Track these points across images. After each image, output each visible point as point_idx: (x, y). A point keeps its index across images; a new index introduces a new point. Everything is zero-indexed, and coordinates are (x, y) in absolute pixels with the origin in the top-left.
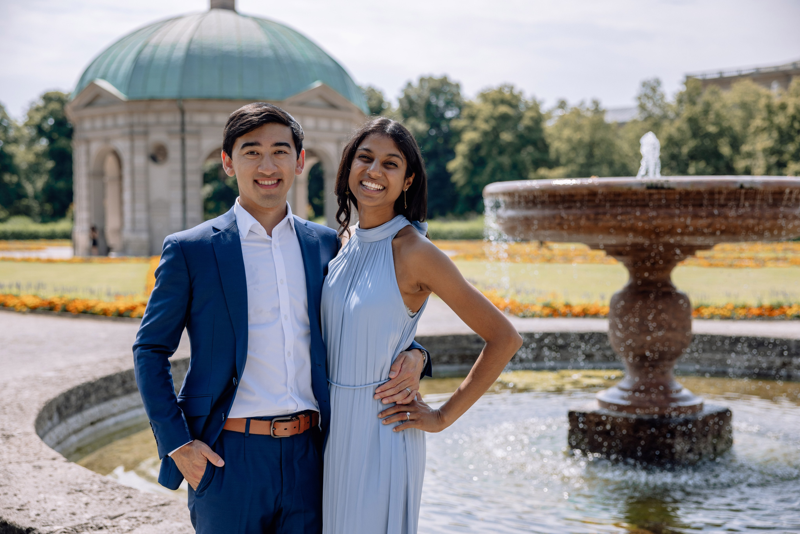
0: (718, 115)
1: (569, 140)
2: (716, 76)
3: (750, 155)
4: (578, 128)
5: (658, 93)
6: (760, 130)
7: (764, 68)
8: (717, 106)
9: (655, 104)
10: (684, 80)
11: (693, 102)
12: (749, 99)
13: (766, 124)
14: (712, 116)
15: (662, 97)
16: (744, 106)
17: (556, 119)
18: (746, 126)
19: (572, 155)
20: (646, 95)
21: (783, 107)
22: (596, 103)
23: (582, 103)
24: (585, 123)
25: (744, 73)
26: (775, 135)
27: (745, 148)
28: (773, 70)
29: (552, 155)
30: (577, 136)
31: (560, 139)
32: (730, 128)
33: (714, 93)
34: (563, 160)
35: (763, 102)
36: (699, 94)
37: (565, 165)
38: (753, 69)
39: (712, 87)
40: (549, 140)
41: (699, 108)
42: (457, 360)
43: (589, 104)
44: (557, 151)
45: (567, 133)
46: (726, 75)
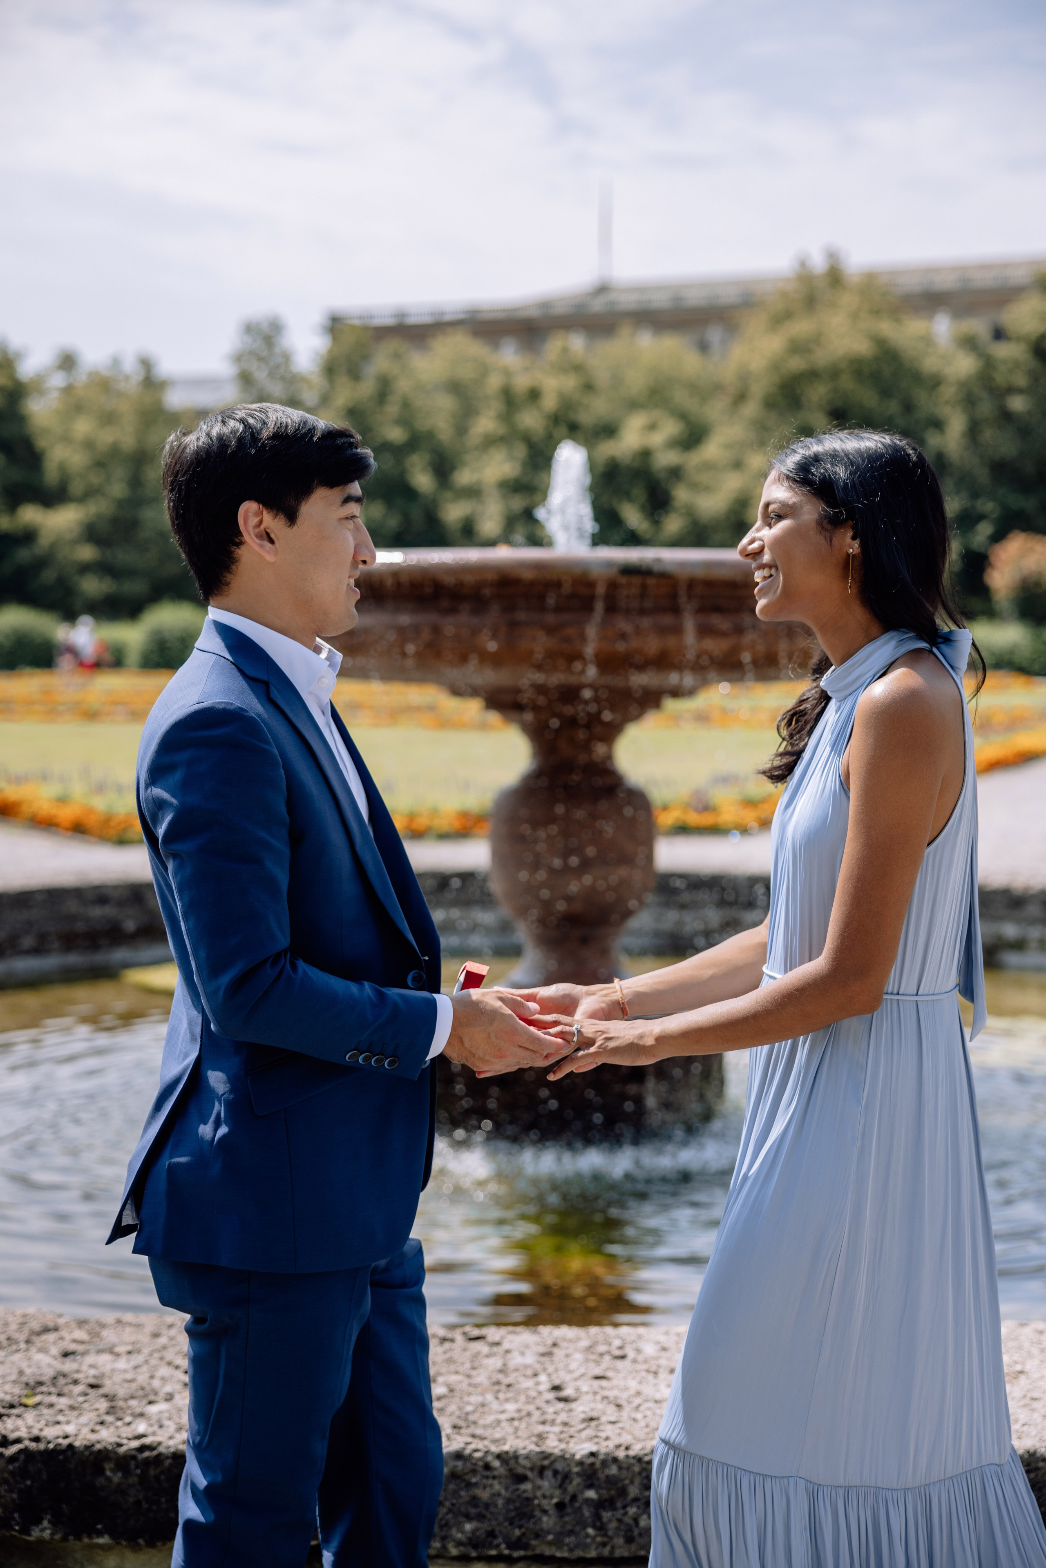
0: (406, 405)
1: (89, 444)
2: (390, 321)
3: (473, 492)
4: (108, 418)
5: (277, 350)
6: (490, 442)
7: (487, 311)
8: (403, 386)
9: (271, 375)
10: (328, 323)
11: (355, 374)
12: (466, 373)
13: (501, 430)
14: (392, 409)
15: (287, 358)
16: (455, 387)
17: (55, 394)
18: (461, 430)
19: (95, 479)
20: (252, 353)
21: (534, 395)
22: (146, 364)
23: (116, 362)
24: (125, 408)
25: (448, 318)
26: (521, 451)
27: (464, 477)
28: (501, 316)
29: (51, 474)
30: (107, 437)
31: (66, 439)
32: (430, 435)
33: (397, 356)
34: (76, 487)
35: (494, 382)
36: (366, 358)
37: (82, 500)
38: (463, 312)
39: (391, 345)
40: (41, 443)
41: (367, 388)
42: (56, 945)
43: (130, 365)
44: (62, 467)
45: (83, 427)
46: (412, 320)
